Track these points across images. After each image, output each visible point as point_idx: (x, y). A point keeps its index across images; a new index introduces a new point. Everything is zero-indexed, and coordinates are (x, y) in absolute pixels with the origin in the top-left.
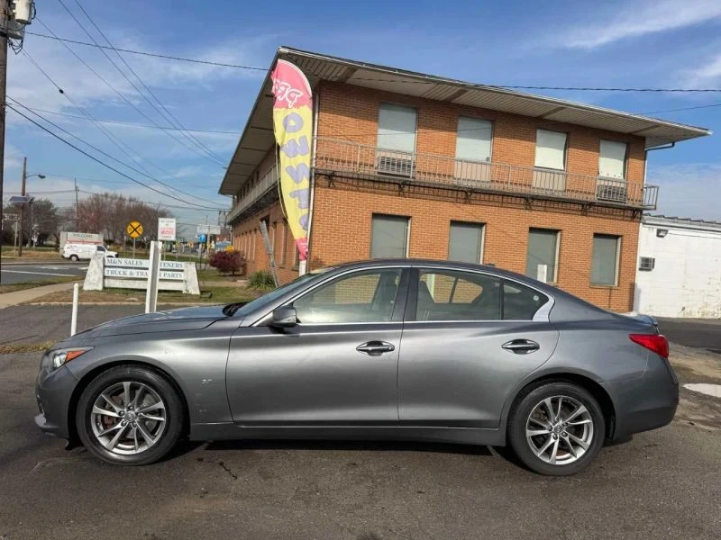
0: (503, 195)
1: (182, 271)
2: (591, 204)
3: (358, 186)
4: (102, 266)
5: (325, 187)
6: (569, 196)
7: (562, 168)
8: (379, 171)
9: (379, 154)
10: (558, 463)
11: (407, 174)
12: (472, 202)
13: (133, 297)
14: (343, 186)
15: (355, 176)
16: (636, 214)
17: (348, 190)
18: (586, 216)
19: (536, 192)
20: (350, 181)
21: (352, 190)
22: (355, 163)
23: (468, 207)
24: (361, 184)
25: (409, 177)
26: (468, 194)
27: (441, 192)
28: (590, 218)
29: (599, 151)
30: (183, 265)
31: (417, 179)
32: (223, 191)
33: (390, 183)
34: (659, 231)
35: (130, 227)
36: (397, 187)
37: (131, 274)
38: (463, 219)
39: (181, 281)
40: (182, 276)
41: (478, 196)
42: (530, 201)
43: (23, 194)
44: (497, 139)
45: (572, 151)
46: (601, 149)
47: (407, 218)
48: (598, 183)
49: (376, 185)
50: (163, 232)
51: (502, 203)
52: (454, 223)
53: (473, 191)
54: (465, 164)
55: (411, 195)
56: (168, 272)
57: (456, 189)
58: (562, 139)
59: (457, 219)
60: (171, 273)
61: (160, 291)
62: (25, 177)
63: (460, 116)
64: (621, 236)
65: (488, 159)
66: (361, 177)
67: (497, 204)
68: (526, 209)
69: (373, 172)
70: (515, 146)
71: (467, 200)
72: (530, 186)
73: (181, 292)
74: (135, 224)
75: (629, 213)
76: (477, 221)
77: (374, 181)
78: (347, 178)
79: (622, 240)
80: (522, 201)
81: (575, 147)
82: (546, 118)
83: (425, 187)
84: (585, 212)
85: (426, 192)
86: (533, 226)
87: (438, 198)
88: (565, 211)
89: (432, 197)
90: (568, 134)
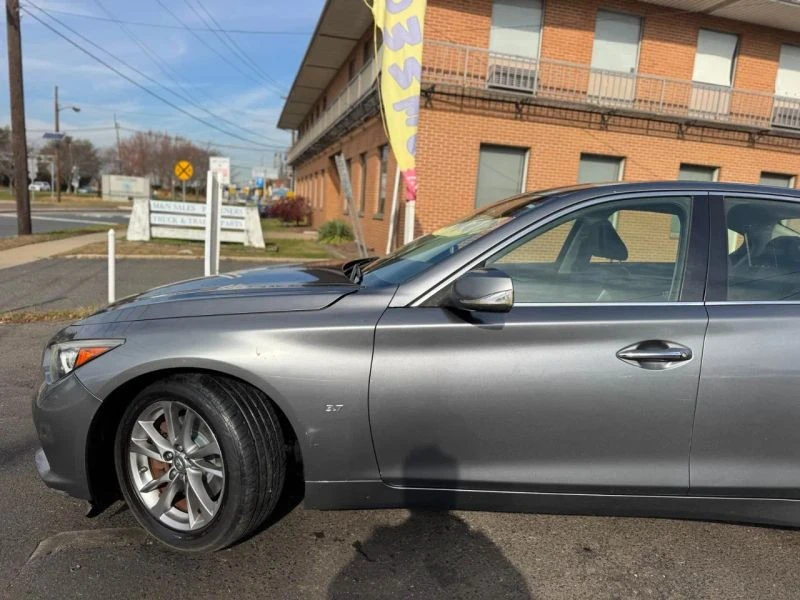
0: (650, 118)
1: (242, 218)
2: (762, 133)
3: (462, 106)
4: (147, 210)
6: (734, 121)
7: (728, 84)
8: (490, 84)
9: (491, 62)
11: (528, 89)
12: (609, 128)
13: (187, 248)
14: (443, 106)
15: (460, 92)
17: (450, 111)
18: (754, 148)
19: (691, 115)
20: (452, 99)
21: (455, 111)
22: (461, 74)
23: (602, 135)
24: (466, 102)
25: (531, 93)
26: (607, 117)
27: (569, 115)
28: (759, 152)
29: (777, 60)
30: (242, 211)
31: (540, 95)
32: (283, 124)
33: (503, 101)
35: (177, 167)
36: (512, 107)
37: (182, 221)
38: (598, 152)
39: (242, 231)
40: (242, 225)
41: (617, 120)
42: (684, 128)
43: (57, 130)
44: (646, 42)
45: (743, 59)
46: (781, 60)
47: (523, 150)
48: (776, 104)
49: (486, 105)
51: (648, 129)
52: (585, 156)
53: (612, 113)
54: (605, 78)
55: (532, 118)
57: (591, 110)
58: (730, 43)
59: (590, 151)
60: (229, 220)
61: (222, 243)
62: (57, 110)
63: (600, 10)
64: (795, 176)
65: (632, 70)
66: (466, 93)
67: (641, 131)
68: (678, 138)
69: (483, 86)
70: (669, 52)
71: (604, 126)
72: (686, 107)
73: (242, 244)
74: (184, 164)
76: (614, 154)
77: (483, 99)
78: (448, 94)
79: (796, 181)
80: (674, 128)
81: (748, 55)
82: (712, 13)
83: (549, 107)
84: (752, 143)
85: (550, 114)
86: (685, 161)
87: (567, 122)
88: (728, 142)
89: (558, 121)
90: (739, 36)
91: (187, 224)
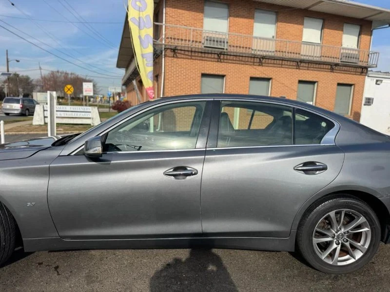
0: (283, 60)
1: (90, 112)
2: (337, 65)
3: (191, 56)
4: (42, 110)
5: (171, 57)
6: (323, 59)
7: (319, 42)
8: (205, 45)
9: (204, 35)
10: (340, 264)
11: (222, 47)
12: (263, 65)
13: (61, 128)
14: (182, 56)
15: (190, 49)
16: (363, 70)
17: (186, 58)
18: (333, 72)
19: (302, 58)
20: (187, 53)
21: (188, 59)
22: (189, 41)
23: (260, 68)
24: (193, 54)
25: (224, 49)
26: (261, 60)
27: (244, 59)
28: (336, 74)
29: (342, 30)
30: (89, 109)
31: (229, 50)
33: (211, 53)
34: (377, 81)
35: (66, 88)
36: (216, 56)
37: (60, 114)
38: (258, 76)
39: (90, 118)
40: (89, 115)
41: (267, 60)
42: (299, 63)
43: (8, 71)
44: (279, 24)
45: (326, 31)
46: (344, 30)
47: (223, 76)
48: (342, 51)
49: (203, 55)
50: (86, 91)
51: (282, 65)
52: (252, 79)
53: (264, 57)
54: (259, 40)
55: (225, 61)
56: (82, 113)
57: (254, 57)
58: (319, 23)
59: (254, 76)
60: (83, 113)
62: (8, 62)
63: (256, 9)
64: (354, 85)
65: (273, 37)
66: (193, 50)
67: (279, 66)
68: (297, 69)
69: (200, 46)
70: (291, 28)
71: (261, 64)
72: (299, 54)
73: (90, 124)
74: (69, 86)
75: (360, 70)
76: (266, 77)
77: (202, 53)
78: (184, 51)
79: (354, 87)
80: (294, 64)
81: (328, 28)
82: (310, 9)
83: (233, 56)
84: (332, 70)
85: (234, 59)
86: (300, 79)
87: (243, 63)
88: (320, 69)
89: (239, 62)
90: (324, 20)
91: (63, 116)
